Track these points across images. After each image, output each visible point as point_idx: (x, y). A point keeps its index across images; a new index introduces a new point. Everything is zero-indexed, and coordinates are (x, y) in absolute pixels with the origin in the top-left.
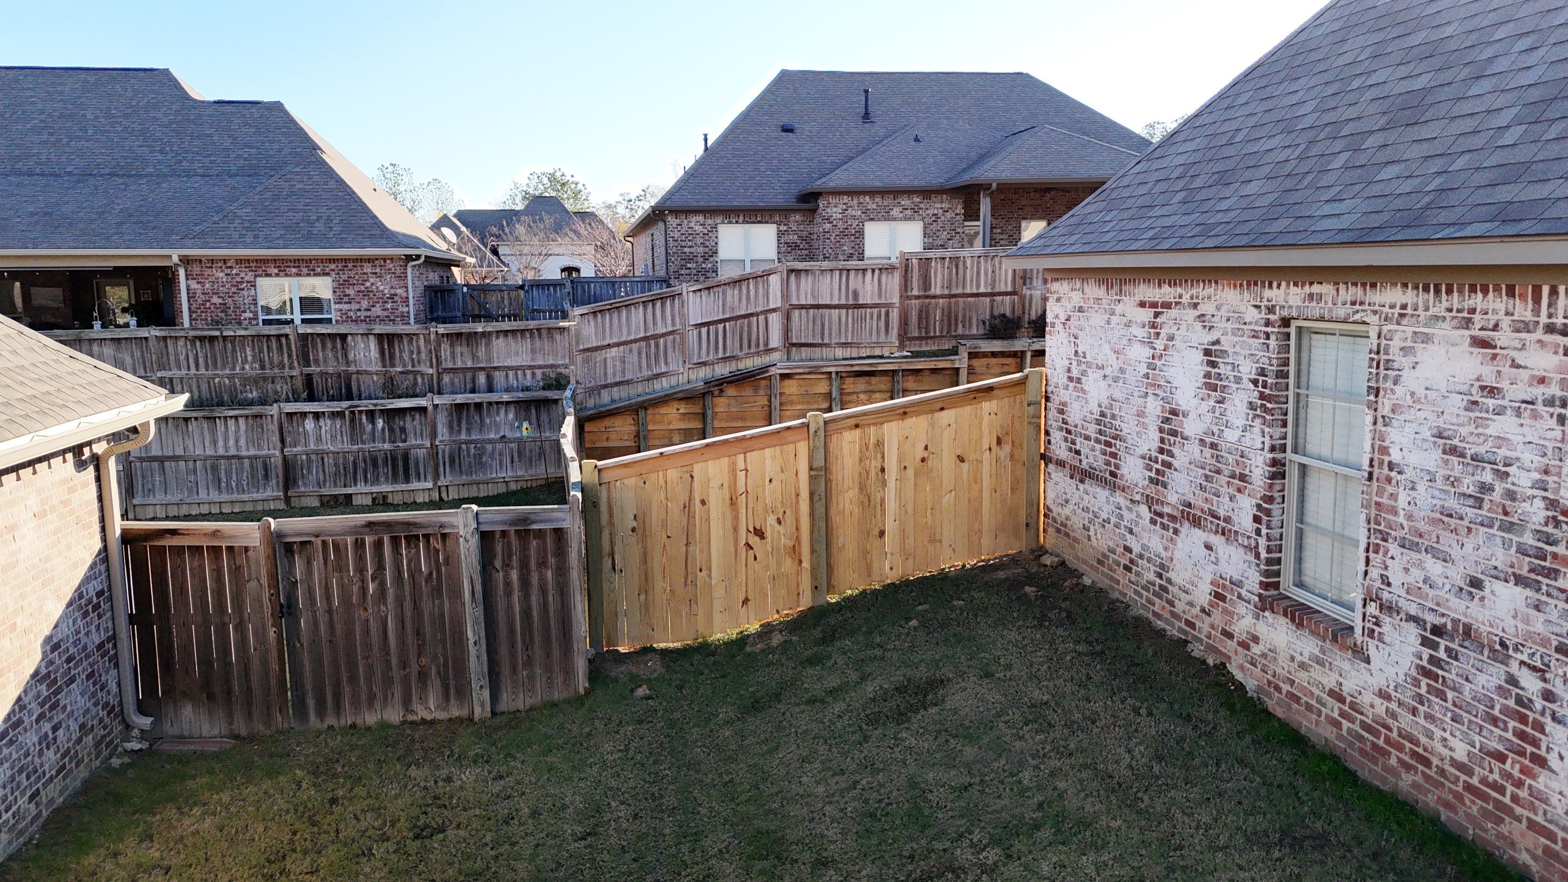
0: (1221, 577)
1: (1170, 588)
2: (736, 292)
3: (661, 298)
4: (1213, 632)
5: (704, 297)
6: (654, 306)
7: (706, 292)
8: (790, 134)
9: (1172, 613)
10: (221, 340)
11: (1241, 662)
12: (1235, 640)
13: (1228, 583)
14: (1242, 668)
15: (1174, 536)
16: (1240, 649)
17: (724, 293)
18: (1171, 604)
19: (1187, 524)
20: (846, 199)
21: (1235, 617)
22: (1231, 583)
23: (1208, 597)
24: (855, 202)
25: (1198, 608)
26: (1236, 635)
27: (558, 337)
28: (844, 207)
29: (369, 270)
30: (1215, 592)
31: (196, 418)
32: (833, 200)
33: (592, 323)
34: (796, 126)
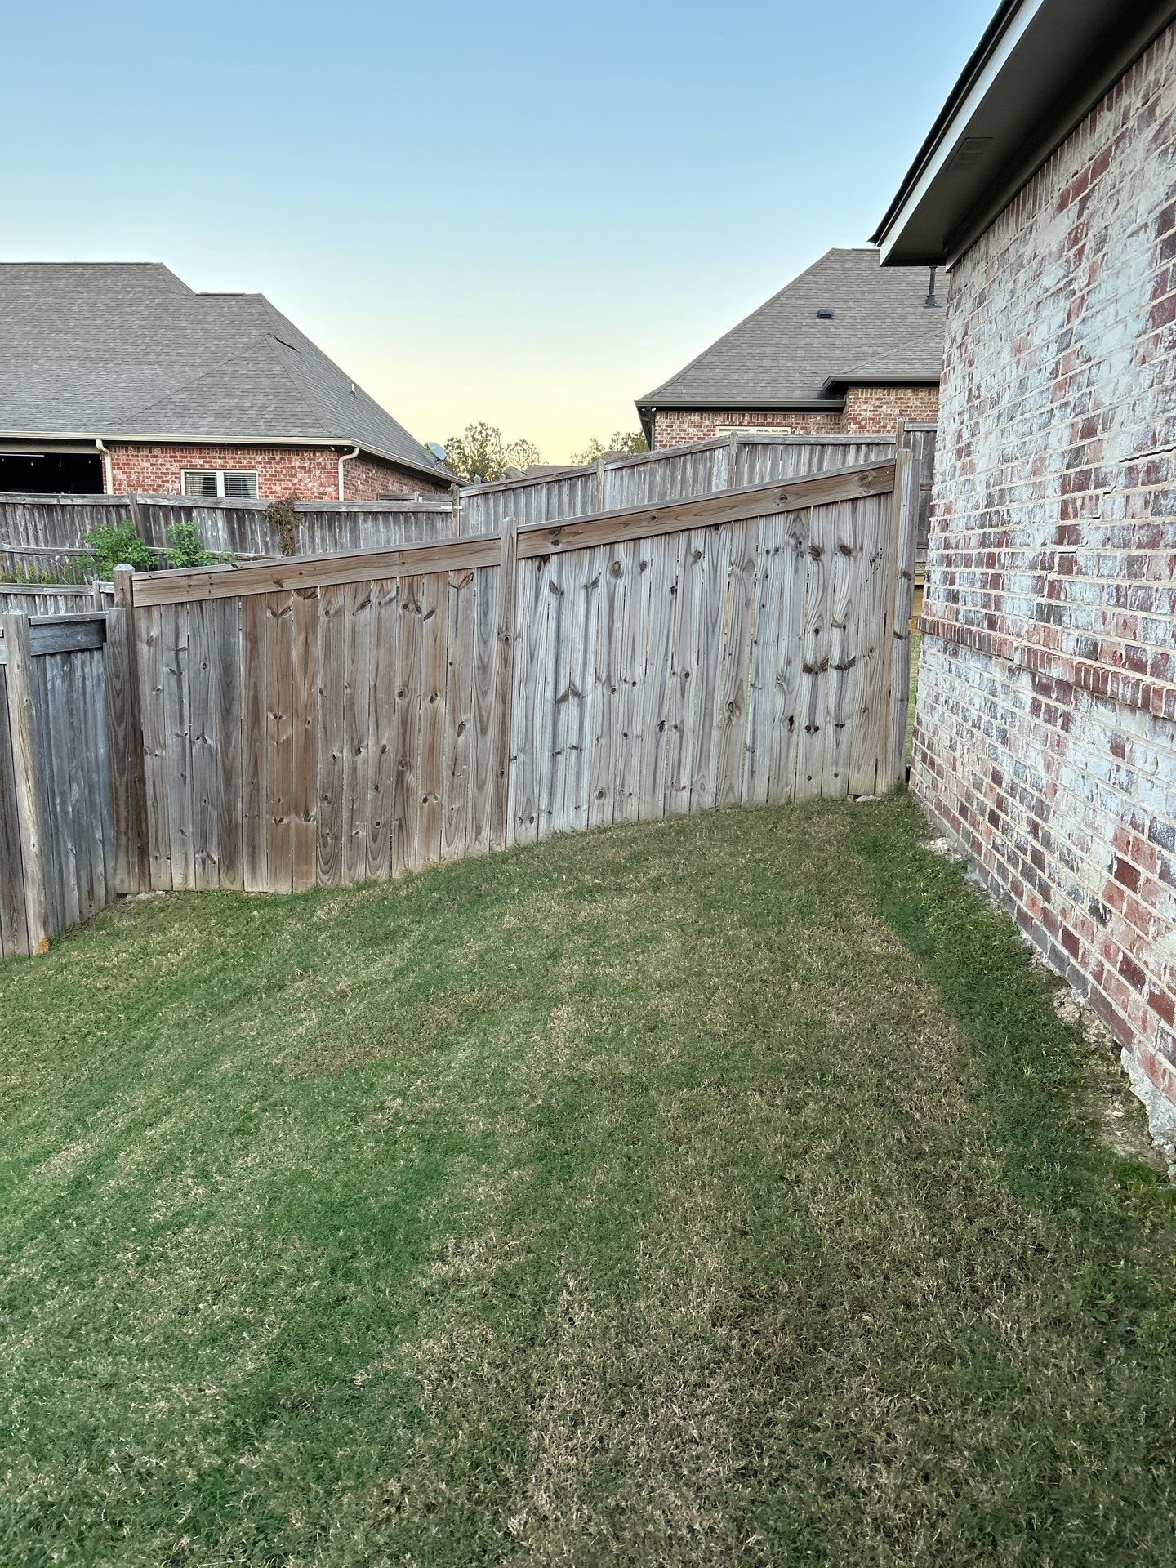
0: (1134, 824)
1: (1048, 857)
2: (668, 473)
3: (570, 479)
4: (1107, 965)
5: (626, 480)
6: (560, 488)
7: (629, 471)
8: (827, 321)
9: (1045, 912)
10: (59, 509)
11: (1151, 1050)
12: (1146, 989)
13: (1145, 838)
14: (1151, 1066)
15: (1063, 733)
16: (1153, 1014)
17: (652, 474)
18: (1045, 891)
19: (1085, 699)
20: (880, 393)
21: (1152, 929)
22: (1153, 837)
23: (1106, 874)
24: (892, 397)
25: (1087, 904)
26: (1148, 975)
27: (439, 525)
28: (877, 403)
29: (298, 464)
30: (1121, 862)
31: (16, 595)
32: (862, 394)
33: (482, 509)
34: (837, 311)
